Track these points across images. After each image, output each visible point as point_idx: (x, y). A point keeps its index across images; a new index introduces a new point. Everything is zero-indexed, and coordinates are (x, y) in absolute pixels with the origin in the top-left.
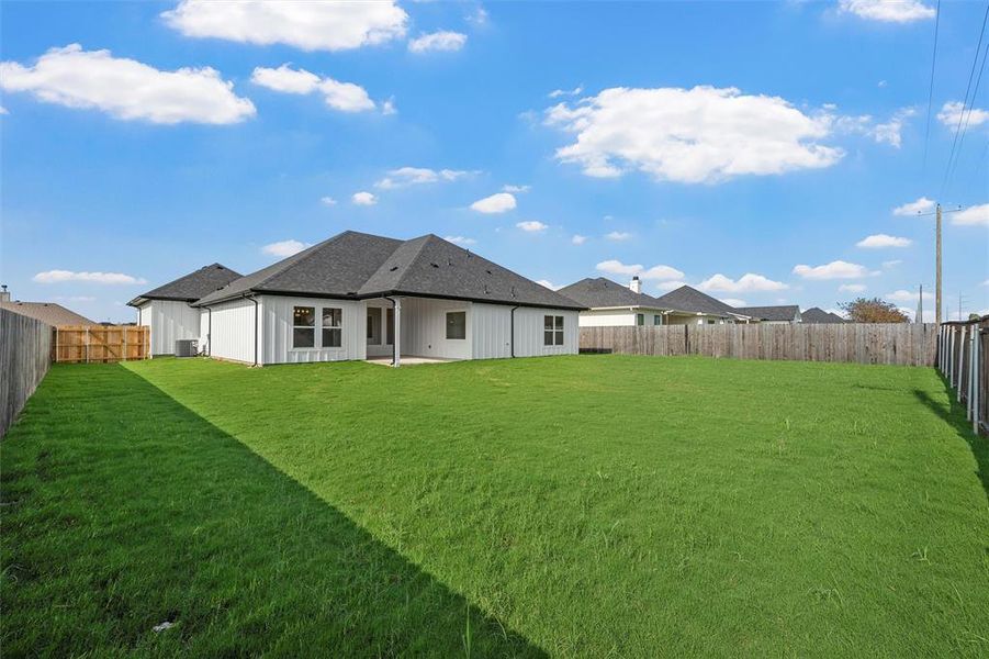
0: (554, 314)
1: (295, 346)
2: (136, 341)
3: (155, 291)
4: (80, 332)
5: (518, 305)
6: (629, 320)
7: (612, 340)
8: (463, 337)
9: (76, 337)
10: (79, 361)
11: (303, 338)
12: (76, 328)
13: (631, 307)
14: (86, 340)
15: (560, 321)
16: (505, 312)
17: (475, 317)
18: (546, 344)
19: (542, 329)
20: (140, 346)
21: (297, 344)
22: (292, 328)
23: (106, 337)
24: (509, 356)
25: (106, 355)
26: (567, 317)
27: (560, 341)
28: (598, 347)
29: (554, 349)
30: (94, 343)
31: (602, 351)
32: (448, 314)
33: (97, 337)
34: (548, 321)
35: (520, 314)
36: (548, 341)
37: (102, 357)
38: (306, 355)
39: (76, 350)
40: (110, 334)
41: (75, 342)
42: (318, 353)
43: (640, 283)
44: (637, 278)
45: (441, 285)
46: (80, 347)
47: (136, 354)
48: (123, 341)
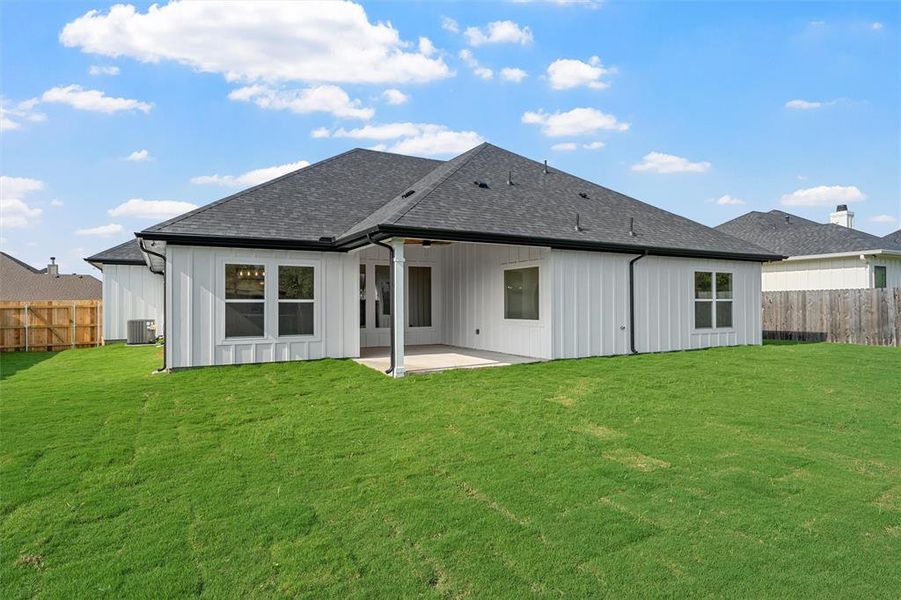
0: (714, 268)
1: (228, 335)
2: (88, 321)
3: (107, 252)
4: (19, 310)
5: (642, 251)
6: (856, 278)
7: (826, 317)
8: (534, 315)
9: (13, 316)
10: (17, 349)
11: (243, 321)
12: (12, 305)
13: (862, 254)
14: (26, 319)
15: (724, 282)
16: (619, 265)
17: (557, 275)
18: (698, 326)
19: (688, 298)
20: (93, 328)
21: (231, 332)
22: (222, 303)
23: (50, 315)
24: (626, 350)
25: (50, 339)
26: (737, 272)
27: (725, 320)
28: (795, 328)
29: (714, 336)
30: (35, 324)
31: (803, 338)
32: (507, 273)
33: (38, 316)
34: (702, 283)
35: (646, 268)
36: (702, 320)
37: (45, 343)
38: (248, 350)
39: (12, 332)
40: (55, 312)
41: (12, 323)
42: (271, 346)
43: (851, 216)
44: (844, 208)
45: (488, 216)
46: (19, 330)
47: (87, 338)
48: (71, 321)
